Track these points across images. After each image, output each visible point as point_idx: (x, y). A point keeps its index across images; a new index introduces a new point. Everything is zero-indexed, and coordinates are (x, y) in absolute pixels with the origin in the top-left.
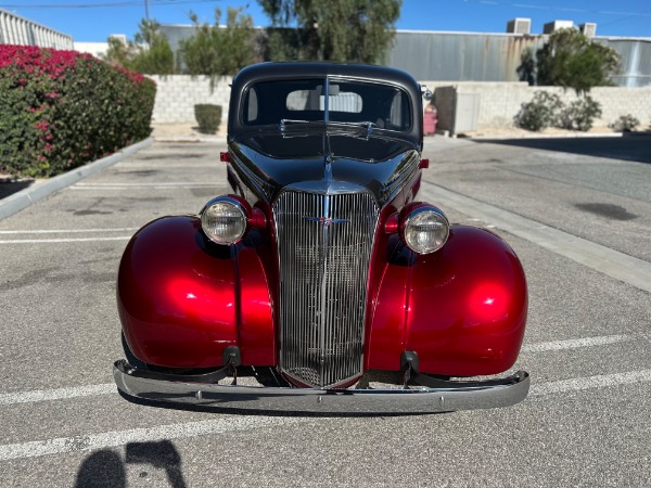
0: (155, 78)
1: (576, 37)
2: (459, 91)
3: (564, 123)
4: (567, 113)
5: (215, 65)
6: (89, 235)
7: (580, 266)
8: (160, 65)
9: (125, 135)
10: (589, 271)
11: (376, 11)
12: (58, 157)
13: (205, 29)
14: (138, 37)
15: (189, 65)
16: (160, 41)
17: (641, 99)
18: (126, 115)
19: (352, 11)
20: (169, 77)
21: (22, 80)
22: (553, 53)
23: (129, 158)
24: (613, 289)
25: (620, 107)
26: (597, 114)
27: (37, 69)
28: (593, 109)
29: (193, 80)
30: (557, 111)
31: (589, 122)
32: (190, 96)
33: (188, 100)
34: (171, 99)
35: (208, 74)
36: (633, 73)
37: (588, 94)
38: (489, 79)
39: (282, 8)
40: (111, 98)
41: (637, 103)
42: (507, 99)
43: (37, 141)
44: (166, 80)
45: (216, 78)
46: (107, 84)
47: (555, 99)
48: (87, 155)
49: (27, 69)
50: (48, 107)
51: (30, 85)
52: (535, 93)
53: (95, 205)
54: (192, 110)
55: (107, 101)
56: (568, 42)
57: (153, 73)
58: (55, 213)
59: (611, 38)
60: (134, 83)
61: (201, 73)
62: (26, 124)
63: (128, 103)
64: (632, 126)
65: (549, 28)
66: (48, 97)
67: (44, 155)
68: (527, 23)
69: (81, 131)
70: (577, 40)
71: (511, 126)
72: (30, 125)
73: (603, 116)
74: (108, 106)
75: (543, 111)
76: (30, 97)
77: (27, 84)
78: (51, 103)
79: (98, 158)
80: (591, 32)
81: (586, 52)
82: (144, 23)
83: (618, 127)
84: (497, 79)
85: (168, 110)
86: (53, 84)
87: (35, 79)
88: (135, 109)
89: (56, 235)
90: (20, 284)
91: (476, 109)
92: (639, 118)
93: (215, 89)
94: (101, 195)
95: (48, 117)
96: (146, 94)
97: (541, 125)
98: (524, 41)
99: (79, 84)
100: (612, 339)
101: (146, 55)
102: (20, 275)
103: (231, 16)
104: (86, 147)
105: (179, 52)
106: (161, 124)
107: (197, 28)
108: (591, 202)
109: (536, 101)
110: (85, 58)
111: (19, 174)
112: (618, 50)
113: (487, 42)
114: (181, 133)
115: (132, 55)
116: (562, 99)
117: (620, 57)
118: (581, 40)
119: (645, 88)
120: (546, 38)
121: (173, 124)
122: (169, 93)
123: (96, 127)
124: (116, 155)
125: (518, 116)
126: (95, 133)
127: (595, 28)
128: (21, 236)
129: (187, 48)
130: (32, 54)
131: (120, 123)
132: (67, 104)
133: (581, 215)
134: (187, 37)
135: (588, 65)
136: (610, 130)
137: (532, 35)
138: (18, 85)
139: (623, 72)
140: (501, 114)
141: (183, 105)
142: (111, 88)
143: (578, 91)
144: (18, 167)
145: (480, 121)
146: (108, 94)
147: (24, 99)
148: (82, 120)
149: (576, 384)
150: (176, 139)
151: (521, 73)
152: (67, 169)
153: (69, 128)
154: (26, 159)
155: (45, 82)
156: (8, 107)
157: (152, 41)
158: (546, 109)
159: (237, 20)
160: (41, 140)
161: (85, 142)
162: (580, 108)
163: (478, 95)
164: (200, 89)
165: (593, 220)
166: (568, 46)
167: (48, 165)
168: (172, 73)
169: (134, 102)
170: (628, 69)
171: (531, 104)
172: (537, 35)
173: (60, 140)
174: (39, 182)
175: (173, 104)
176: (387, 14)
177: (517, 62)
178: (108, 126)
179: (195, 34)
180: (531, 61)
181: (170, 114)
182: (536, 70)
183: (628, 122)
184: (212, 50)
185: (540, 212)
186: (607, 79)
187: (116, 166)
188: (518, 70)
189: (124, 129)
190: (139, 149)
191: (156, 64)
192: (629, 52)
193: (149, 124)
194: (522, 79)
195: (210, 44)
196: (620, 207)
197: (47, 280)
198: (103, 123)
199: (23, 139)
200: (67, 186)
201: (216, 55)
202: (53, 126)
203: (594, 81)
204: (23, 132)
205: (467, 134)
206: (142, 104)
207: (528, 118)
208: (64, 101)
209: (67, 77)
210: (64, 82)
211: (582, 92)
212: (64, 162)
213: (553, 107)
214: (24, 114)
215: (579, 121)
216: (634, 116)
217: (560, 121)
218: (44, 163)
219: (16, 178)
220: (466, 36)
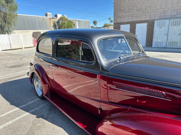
22: (60, 22)
38: (46, 29)
56: (64, 20)
59: (72, 19)
68: (50, 14)
81: (68, 22)
112: (74, 22)
113: (43, 19)
118: (67, 19)
127: (66, 16)
137: (54, 18)
180: (56, 24)
182: (57, 27)
188: (53, 27)
192: (76, 22)
220: (37, 17)
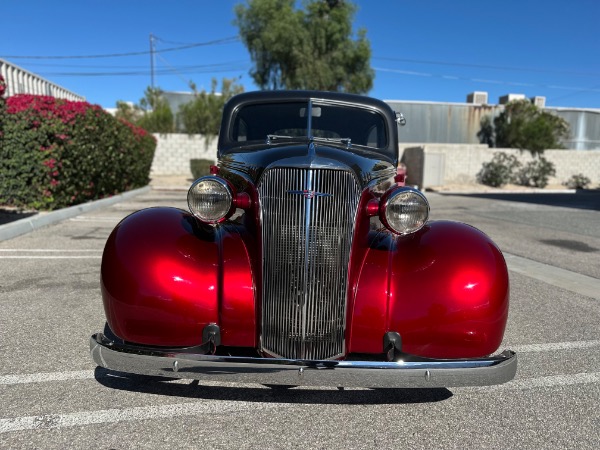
0: (157, 135)
1: (528, 107)
2: (426, 151)
3: (522, 180)
4: (525, 172)
5: (210, 127)
6: (83, 254)
7: (551, 287)
8: (161, 125)
9: (126, 181)
10: (560, 290)
11: (352, 82)
12: (63, 192)
13: (203, 96)
14: (143, 101)
15: (187, 125)
16: (162, 105)
17: (590, 160)
18: (127, 163)
19: (331, 82)
20: (168, 135)
21: (36, 123)
22: (509, 120)
23: (128, 200)
24: (585, 304)
25: (571, 168)
26: (552, 172)
27: (50, 114)
28: (548, 168)
29: (190, 138)
30: (516, 170)
31: (545, 180)
32: (186, 152)
33: (184, 155)
34: (169, 155)
35: (203, 133)
36: (581, 138)
37: (542, 156)
38: (453, 141)
39: (270, 80)
40: (116, 147)
41: (587, 164)
42: (470, 159)
43: (45, 177)
44: (166, 138)
45: (211, 137)
46: (112, 133)
47: (513, 159)
48: (89, 194)
49: (41, 113)
50: (57, 147)
51: (43, 126)
52: (495, 154)
53: (92, 232)
54: (188, 164)
55: (111, 148)
56: (522, 111)
57: (155, 131)
58: (54, 237)
59: (560, 108)
60: (137, 136)
61: (197, 133)
62: (36, 161)
63: (130, 153)
64: (584, 184)
65: (504, 100)
66: (58, 138)
67: (49, 190)
68: (484, 96)
69: (85, 172)
70: (529, 109)
71: (474, 182)
72: (40, 162)
73: (557, 174)
74: (111, 153)
75: (503, 169)
76: (42, 137)
77: (40, 126)
78: (60, 143)
79: (99, 198)
80: (541, 104)
81: (538, 119)
82: (149, 90)
83: (572, 185)
84: (460, 142)
85: (166, 164)
86: (63, 127)
87: (48, 122)
88: (136, 158)
89: (52, 254)
90: (11, 289)
91: (441, 167)
92: (589, 176)
93: (209, 146)
94: (99, 226)
95: (56, 155)
96: (147, 147)
97: (501, 182)
98: (483, 110)
99: (87, 130)
100: (591, 344)
101: (149, 117)
102: (13, 282)
103: (226, 86)
104: (88, 187)
105: (178, 115)
106: (159, 176)
107: (195, 95)
108: (554, 238)
109: (496, 161)
110: (94, 109)
111: (25, 207)
112: (567, 118)
113: (450, 110)
114: (178, 183)
115: (136, 117)
116: (520, 159)
117: (568, 125)
118: (533, 110)
119: (592, 152)
120: (502, 108)
121: (170, 176)
122: (167, 149)
123: (99, 170)
124: (116, 198)
125: (480, 174)
126: (97, 175)
127: (544, 101)
128: (19, 253)
129: (185, 111)
130: (47, 102)
131: (122, 169)
132: (74, 146)
133: (546, 248)
134: (186, 101)
135: (540, 130)
136: (564, 187)
137: (489, 105)
138: (32, 126)
139: (571, 138)
140: (465, 171)
141: (180, 160)
142: (116, 137)
143: (533, 153)
144: (24, 201)
145: (446, 178)
146: (112, 142)
147: (36, 139)
148: (88, 162)
149: (561, 379)
150: (172, 188)
151: (482, 137)
152: (70, 205)
153: (75, 167)
154: (33, 193)
155: (57, 125)
156: (21, 146)
157: (155, 105)
158: (505, 168)
159: (231, 89)
160: (48, 176)
161: (88, 182)
162: (536, 167)
163: (444, 154)
164: (196, 147)
165: (557, 251)
166: (522, 114)
167: (52, 199)
168: (172, 132)
169: (135, 153)
170: (576, 135)
171: (491, 164)
172: (493, 105)
173: (65, 178)
174: (42, 214)
175: (171, 159)
176: (362, 85)
177: (477, 128)
178: (111, 170)
179: (194, 99)
180: (490, 127)
181: (168, 167)
182: (494, 134)
183: (580, 180)
184: (208, 113)
185: (508, 245)
186: (558, 143)
187: (115, 206)
188: (479, 134)
189: (124, 175)
190: (138, 194)
191: (158, 125)
192: (576, 121)
193: (148, 174)
194: (483, 142)
195: (206, 108)
196: (582, 243)
197: (38, 286)
198: (106, 167)
199: (31, 175)
200: (68, 218)
201: (211, 117)
202: (60, 164)
203: (546, 144)
204: (33, 169)
205: (435, 189)
206: (143, 155)
207: (489, 176)
208: (72, 143)
209: (77, 123)
210: (74, 127)
211: (537, 154)
212: (68, 198)
213: (512, 166)
214: (35, 152)
215: (536, 179)
216: (585, 176)
217: (518, 179)
218: (48, 197)
219: (22, 210)
220: (431, 105)
